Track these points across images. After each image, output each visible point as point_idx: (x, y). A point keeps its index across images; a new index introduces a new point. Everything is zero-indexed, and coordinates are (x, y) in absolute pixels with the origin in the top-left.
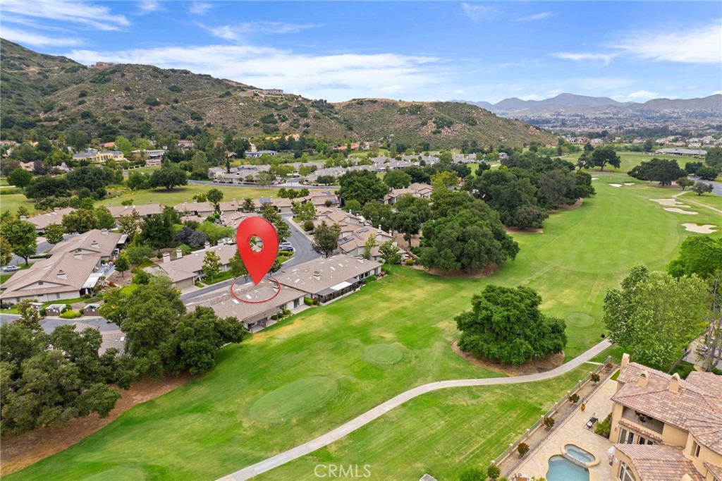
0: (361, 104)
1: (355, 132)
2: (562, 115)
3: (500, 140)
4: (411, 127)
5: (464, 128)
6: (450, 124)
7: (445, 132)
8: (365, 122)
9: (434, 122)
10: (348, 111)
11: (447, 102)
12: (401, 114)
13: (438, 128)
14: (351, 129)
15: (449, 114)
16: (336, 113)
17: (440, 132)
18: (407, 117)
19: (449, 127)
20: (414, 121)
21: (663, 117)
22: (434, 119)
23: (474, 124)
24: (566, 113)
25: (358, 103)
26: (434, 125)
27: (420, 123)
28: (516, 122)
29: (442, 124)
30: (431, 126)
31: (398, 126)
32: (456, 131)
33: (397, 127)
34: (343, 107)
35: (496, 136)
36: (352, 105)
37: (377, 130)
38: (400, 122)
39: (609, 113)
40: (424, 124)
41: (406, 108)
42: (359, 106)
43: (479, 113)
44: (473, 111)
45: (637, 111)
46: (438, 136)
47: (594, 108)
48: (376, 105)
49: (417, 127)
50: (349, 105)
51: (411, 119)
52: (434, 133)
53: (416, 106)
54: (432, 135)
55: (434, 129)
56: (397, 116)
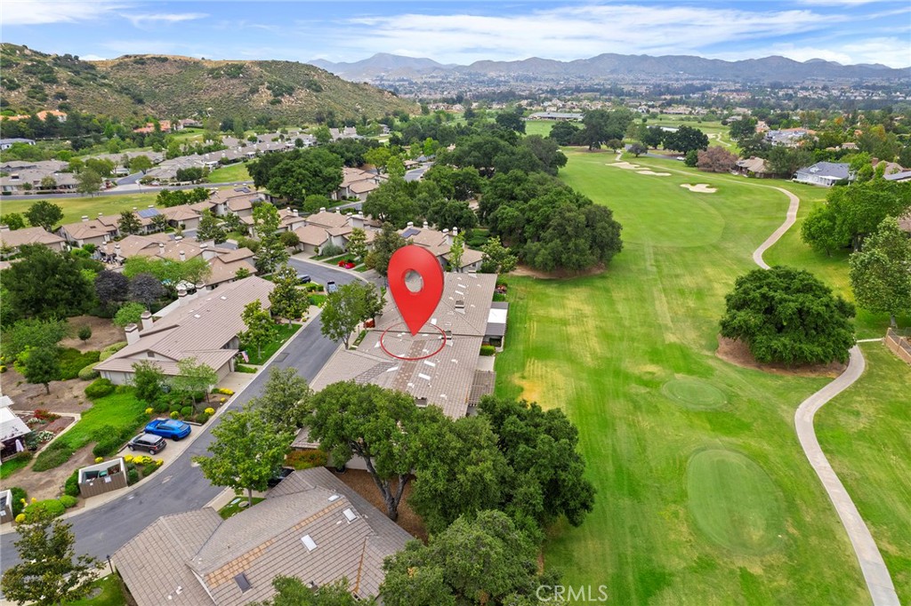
0: (143, 64)
1: (148, 106)
2: (386, 80)
3: (357, 110)
4: (235, 96)
5: (311, 96)
6: (290, 91)
7: (286, 101)
8: (157, 91)
9: (268, 88)
10: (122, 74)
11: (274, 62)
12: (214, 78)
13: (275, 96)
14: (140, 102)
15: (281, 77)
16: (104, 78)
17: (280, 102)
18: (227, 83)
19: (290, 95)
20: (237, 88)
21: (492, 81)
22: (267, 84)
23: (318, 90)
24: (391, 78)
25: (136, 62)
26: (269, 92)
27: (247, 89)
28: (366, 87)
29: (279, 91)
30: (265, 96)
31: (214, 95)
32: (301, 99)
33: (213, 97)
34: (112, 68)
35: (350, 105)
36: (127, 64)
37: (183, 102)
38: (216, 90)
39: (437, 77)
40: (254, 91)
41: (221, 68)
42: (139, 66)
43: (319, 75)
44: (313, 73)
45: (464, 74)
46: (278, 107)
47: (418, 71)
48: (167, 65)
49: (244, 97)
50: (122, 64)
51: (233, 85)
52: (273, 103)
53: (233, 66)
54: (270, 107)
55: (271, 98)
56: (209, 81)
